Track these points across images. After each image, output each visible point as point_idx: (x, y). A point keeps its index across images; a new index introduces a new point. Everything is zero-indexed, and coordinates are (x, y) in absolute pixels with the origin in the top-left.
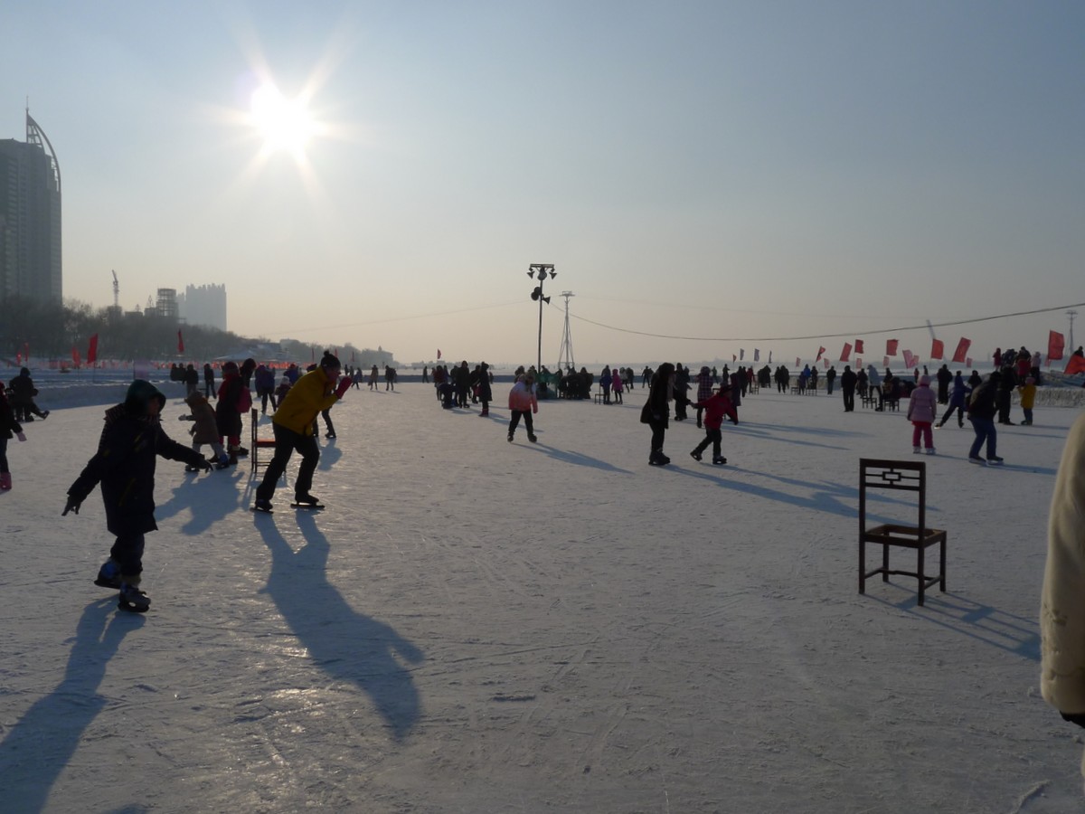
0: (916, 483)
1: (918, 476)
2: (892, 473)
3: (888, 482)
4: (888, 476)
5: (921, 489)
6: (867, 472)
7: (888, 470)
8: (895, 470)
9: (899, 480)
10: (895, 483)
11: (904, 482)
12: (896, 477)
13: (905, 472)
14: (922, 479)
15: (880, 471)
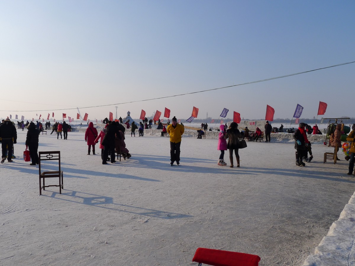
0: (58, 158)
1: (58, 155)
2: (50, 155)
3: (49, 158)
4: (48, 156)
5: (59, 159)
6: (41, 156)
7: (49, 154)
8: (50, 154)
9: (52, 157)
10: (50, 158)
11: (54, 158)
12: (51, 156)
13: (54, 155)
14: (59, 156)
15: (46, 155)
